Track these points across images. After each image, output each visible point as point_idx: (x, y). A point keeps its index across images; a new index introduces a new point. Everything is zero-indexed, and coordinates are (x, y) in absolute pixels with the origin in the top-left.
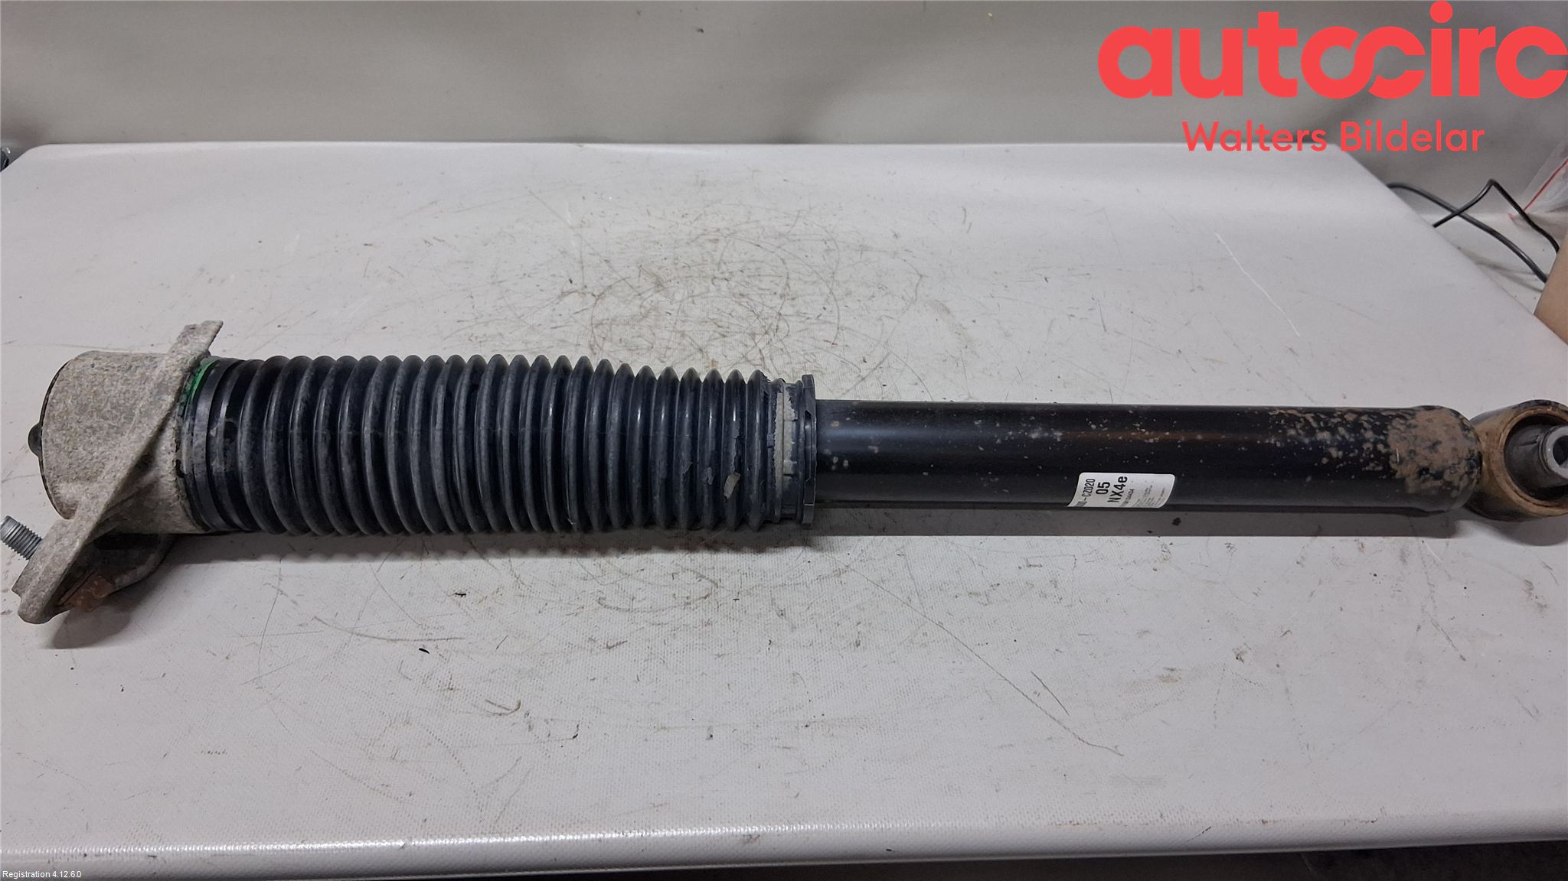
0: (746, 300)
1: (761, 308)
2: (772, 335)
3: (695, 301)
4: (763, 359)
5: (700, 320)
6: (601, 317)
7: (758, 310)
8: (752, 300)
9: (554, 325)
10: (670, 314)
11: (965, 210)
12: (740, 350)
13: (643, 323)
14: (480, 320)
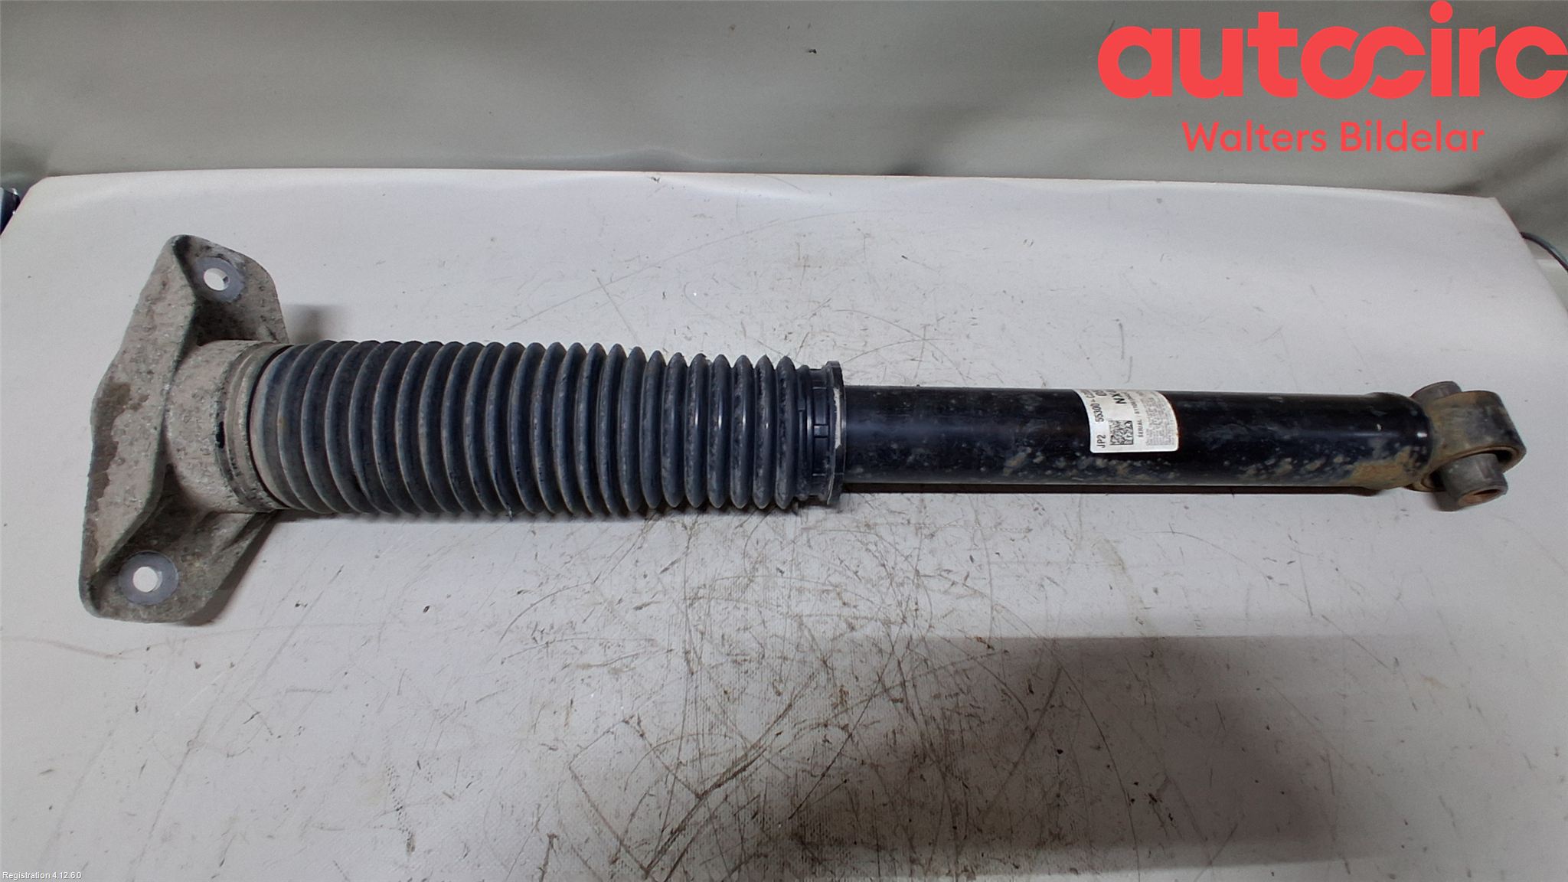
0: (872, 538)
1: (894, 556)
2: (912, 626)
3: (812, 543)
4: (903, 684)
5: (820, 587)
6: (696, 580)
7: (891, 564)
8: (881, 538)
9: (639, 604)
10: (781, 572)
11: (1121, 325)
12: (874, 664)
13: (749, 596)
14: (548, 589)
